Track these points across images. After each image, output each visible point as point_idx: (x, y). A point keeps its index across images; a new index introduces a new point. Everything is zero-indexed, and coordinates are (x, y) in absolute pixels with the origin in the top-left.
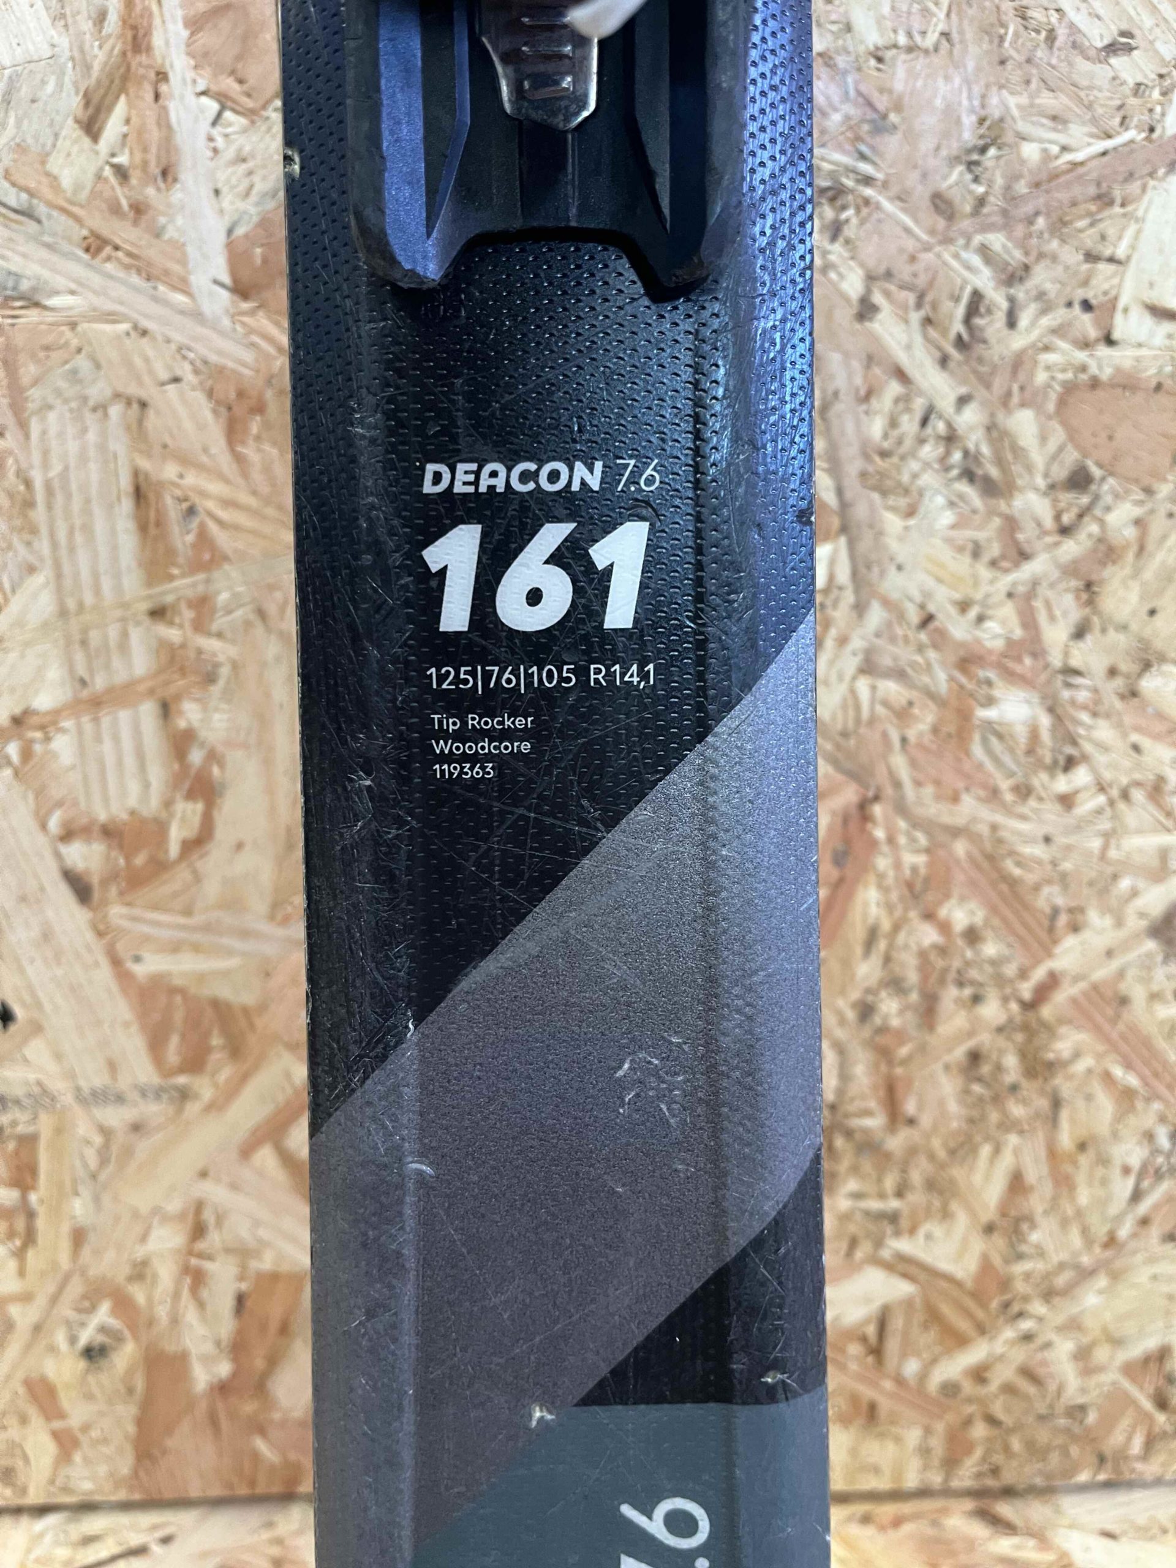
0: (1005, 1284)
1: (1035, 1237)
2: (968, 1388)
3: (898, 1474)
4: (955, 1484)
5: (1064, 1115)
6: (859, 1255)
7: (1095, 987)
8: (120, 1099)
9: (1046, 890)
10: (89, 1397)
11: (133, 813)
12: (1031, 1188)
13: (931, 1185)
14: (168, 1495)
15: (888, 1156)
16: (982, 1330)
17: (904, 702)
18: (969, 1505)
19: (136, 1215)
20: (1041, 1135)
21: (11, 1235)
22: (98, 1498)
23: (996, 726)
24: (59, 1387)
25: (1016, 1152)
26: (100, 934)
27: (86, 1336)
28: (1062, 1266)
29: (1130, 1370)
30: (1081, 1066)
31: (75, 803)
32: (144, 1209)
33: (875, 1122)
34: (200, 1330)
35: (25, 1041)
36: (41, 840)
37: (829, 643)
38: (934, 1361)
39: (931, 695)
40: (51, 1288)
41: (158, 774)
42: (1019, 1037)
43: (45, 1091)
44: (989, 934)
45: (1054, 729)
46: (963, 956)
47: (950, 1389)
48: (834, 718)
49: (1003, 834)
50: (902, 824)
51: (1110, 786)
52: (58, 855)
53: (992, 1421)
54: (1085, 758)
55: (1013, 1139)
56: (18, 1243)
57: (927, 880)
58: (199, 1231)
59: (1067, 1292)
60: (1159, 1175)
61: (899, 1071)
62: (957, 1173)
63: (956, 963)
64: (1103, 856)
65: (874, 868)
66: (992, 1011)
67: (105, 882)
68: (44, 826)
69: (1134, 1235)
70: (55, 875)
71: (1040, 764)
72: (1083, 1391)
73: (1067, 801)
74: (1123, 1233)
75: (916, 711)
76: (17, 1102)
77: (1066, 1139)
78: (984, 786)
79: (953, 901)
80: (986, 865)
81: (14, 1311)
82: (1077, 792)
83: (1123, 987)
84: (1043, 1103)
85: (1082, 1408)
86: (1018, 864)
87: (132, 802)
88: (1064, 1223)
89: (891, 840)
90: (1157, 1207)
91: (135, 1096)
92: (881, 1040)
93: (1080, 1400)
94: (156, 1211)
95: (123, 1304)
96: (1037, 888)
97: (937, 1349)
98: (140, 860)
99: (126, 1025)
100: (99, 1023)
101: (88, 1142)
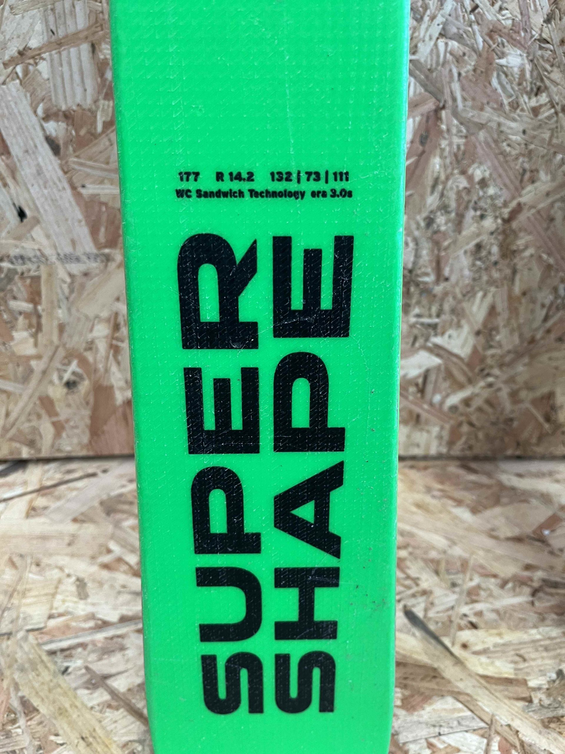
0: (483, 360)
1: (498, 338)
2: (462, 408)
3: (428, 446)
4: (452, 453)
5: (518, 277)
6: (417, 345)
7: (539, 212)
8: (78, 260)
9: (521, 159)
10: (69, 406)
11: (78, 105)
12: (499, 314)
13: (453, 311)
14: (105, 452)
15: (435, 296)
16: (470, 381)
17: (461, 53)
18: (458, 463)
19: (87, 317)
20: (506, 287)
21: (30, 326)
22: (74, 454)
23: (505, 69)
24: (55, 400)
25: (494, 296)
26: (65, 173)
27: (67, 376)
28: (509, 352)
29: (535, 402)
30: (527, 253)
31: (50, 100)
32: (91, 315)
33: (430, 279)
34: (118, 375)
35: (32, 228)
36: (34, 119)
37: (426, 19)
38: (447, 396)
39: (474, 50)
40: (50, 353)
41: (90, 84)
42: (500, 237)
43: (43, 255)
44: (491, 182)
45: (532, 72)
46: (478, 194)
47: (454, 408)
48: (426, 61)
49: (503, 128)
50: (455, 122)
51: (557, 104)
52: (43, 129)
53: (471, 424)
54: (546, 88)
55: (493, 289)
56: (34, 330)
57: (464, 153)
58: (116, 327)
59: (510, 364)
60: (558, 309)
61: (443, 254)
62: (465, 305)
63: (475, 198)
64: (550, 143)
65: (440, 145)
66: (489, 223)
67: (66, 144)
68: (35, 112)
69: (543, 338)
70: (42, 139)
71: (524, 91)
72: (513, 411)
73: (535, 111)
74: (539, 336)
75: (466, 58)
76: (30, 259)
77: (517, 289)
78: (496, 102)
79: (476, 165)
80: (493, 145)
81: (33, 363)
82: (541, 106)
83: (552, 212)
84: (508, 271)
85: (511, 420)
86: (509, 145)
87: (79, 99)
88: (512, 331)
89: (448, 130)
90: (555, 324)
91: (84, 258)
92: (435, 237)
93: (512, 416)
94: (97, 317)
95: (83, 362)
96: (517, 159)
97: (449, 391)
98: (83, 132)
99: (80, 221)
100: (67, 220)
101: (65, 282)
